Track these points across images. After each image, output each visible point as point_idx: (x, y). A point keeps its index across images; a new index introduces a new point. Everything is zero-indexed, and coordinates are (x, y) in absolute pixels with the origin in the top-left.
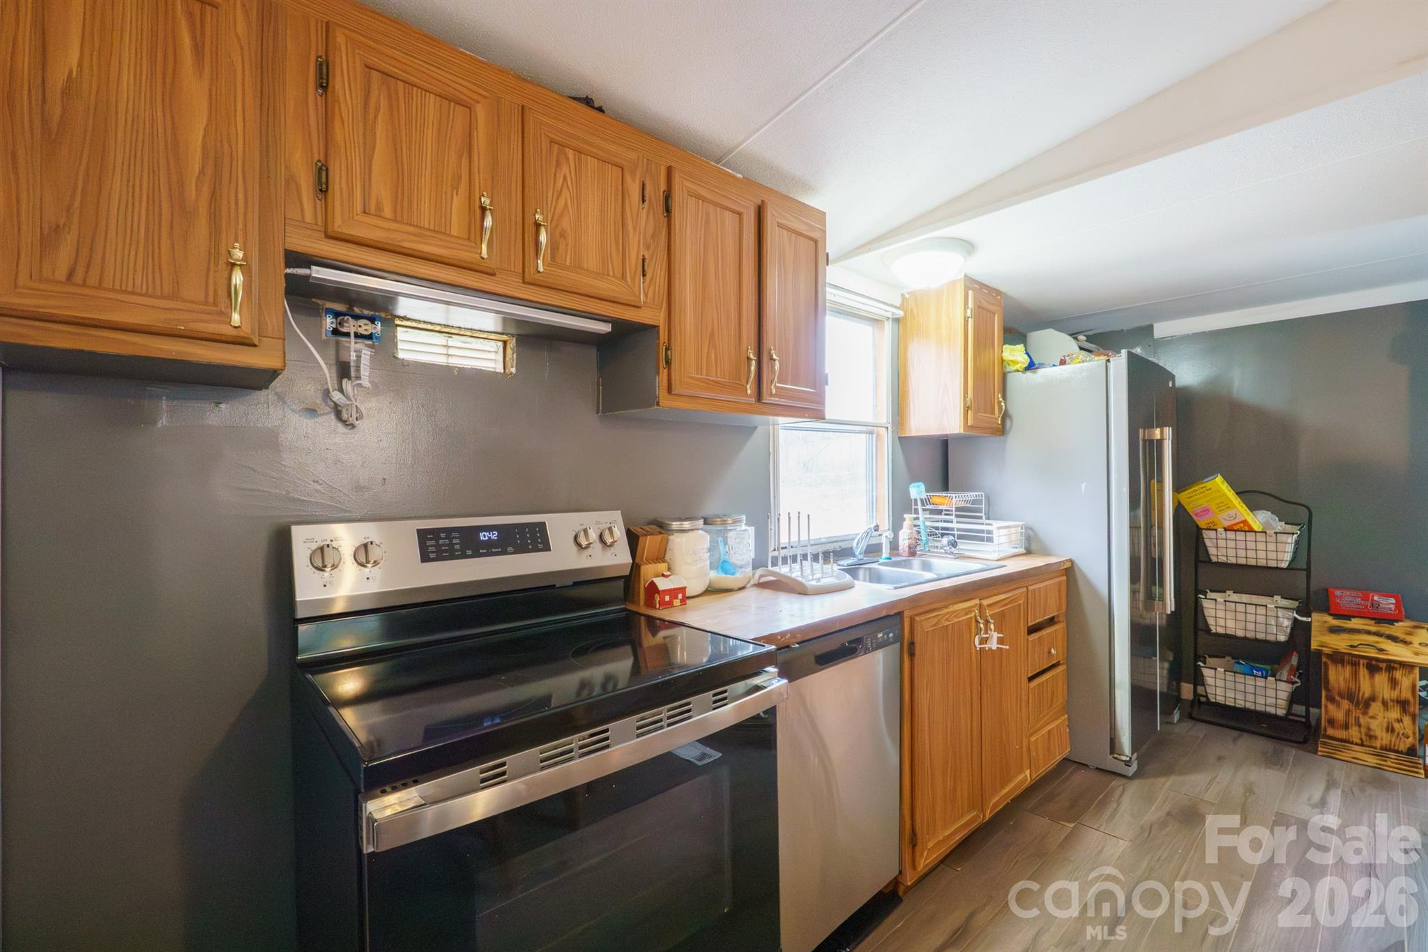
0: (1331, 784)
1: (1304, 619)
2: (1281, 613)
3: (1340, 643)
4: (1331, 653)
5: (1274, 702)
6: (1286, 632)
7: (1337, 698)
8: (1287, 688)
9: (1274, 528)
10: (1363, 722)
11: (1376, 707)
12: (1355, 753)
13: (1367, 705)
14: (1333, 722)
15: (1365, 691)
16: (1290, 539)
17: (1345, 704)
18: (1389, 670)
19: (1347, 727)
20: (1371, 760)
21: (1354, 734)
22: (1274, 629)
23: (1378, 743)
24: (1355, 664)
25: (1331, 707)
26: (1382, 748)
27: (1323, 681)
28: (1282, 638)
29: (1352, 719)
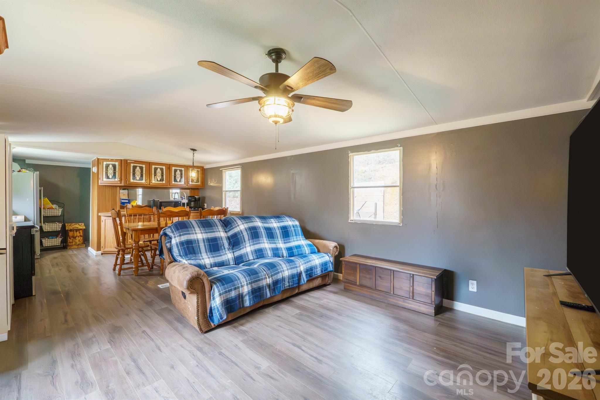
1: (64, 225)
2: (59, 224)
3: (72, 227)
4: (70, 230)
5: (58, 243)
6: (60, 228)
8: (61, 239)
9: (58, 208)
10: (75, 241)
11: (77, 238)
12: (74, 247)
13: (76, 238)
14: (70, 242)
15: (75, 235)
16: (61, 210)
17: (72, 238)
18: (79, 231)
19: (72, 243)
20: (76, 247)
21: (74, 243)
22: (58, 228)
23: (77, 244)
24: (74, 231)
25: (70, 240)
26: (78, 244)
27: (68, 235)
28: (60, 230)
29: (73, 241)
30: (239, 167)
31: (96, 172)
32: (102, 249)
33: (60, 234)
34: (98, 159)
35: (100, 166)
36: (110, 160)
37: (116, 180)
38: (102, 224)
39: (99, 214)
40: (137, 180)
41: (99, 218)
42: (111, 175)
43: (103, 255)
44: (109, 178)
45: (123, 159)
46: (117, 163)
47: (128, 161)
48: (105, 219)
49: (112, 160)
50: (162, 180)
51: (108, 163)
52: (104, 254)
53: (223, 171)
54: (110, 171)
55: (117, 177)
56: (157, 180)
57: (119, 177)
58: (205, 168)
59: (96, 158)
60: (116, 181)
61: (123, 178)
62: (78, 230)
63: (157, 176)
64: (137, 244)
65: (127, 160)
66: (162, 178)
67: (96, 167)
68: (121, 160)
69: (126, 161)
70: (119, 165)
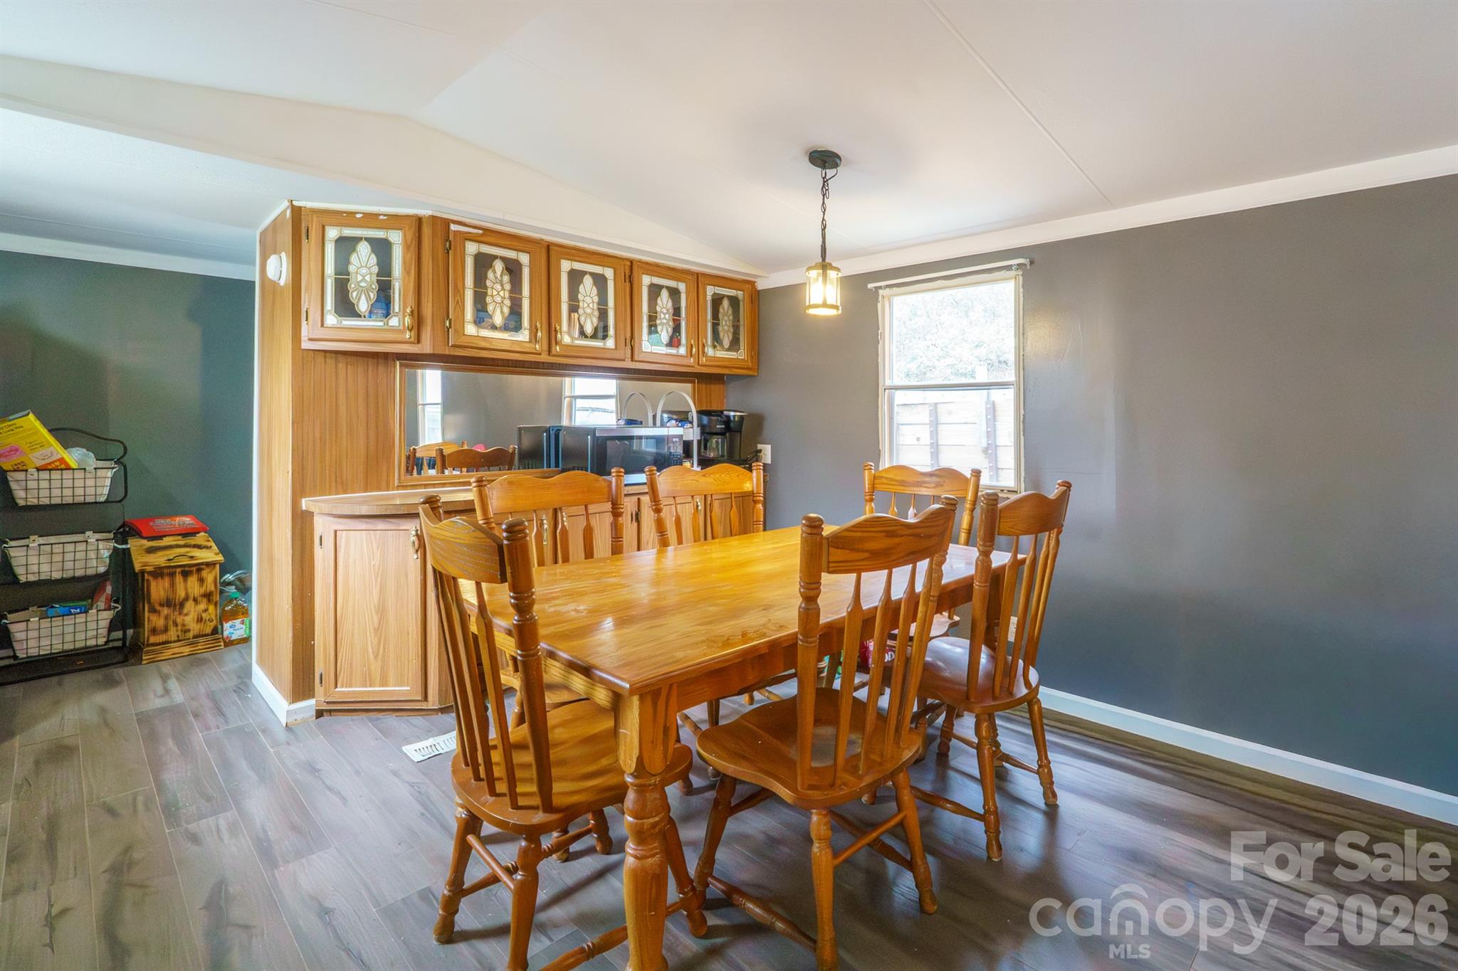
0: (165, 678)
1: (124, 546)
2: (101, 545)
3: (159, 559)
4: (153, 570)
5: (95, 633)
6: (105, 562)
7: (158, 608)
8: (108, 615)
9: (91, 461)
10: (179, 620)
11: (189, 605)
12: (176, 650)
13: (182, 605)
14: (154, 631)
15: (181, 593)
16: (110, 474)
17: (165, 611)
18: (199, 570)
19: (166, 630)
20: (187, 650)
21: (173, 634)
22: (94, 563)
23: (191, 635)
24: (172, 575)
25: (152, 620)
26: (195, 637)
27: (145, 596)
28: (102, 569)
29: (171, 623)
30: (1009, 268)
31: (282, 282)
32: (318, 689)
33: (109, 589)
34: (297, 212)
35: (309, 249)
36: (358, 216)
37: (394, 322)
38: (322, 556)
39: (305, 504)
40: (494, 327)
41: (302, 523)
42: (363, 297)
43: (326, 718)
44: (356, 315)
45: (429, 213)
46: (396, 237)
47: (453, 227)
48: (336, 532)
49: (370, 219)
50: (601, 332)
51: (348, 232)
52: (330, 711)
53: (881, 292)
54: (360, 278)
55: (396, 306)
56: (583, 334)
57: (408, 310)
58: (761, 285)
59: (286, 204)
60: (393, 330)
61: (428, 310)
62: (194, 569)
63: (581, 311)
64: (656, 795)
65: (447, 223)
66: (602, 324)
67: (283, 255)
68: (419, 220)
69: (442, 224)
70: (407, 247)
